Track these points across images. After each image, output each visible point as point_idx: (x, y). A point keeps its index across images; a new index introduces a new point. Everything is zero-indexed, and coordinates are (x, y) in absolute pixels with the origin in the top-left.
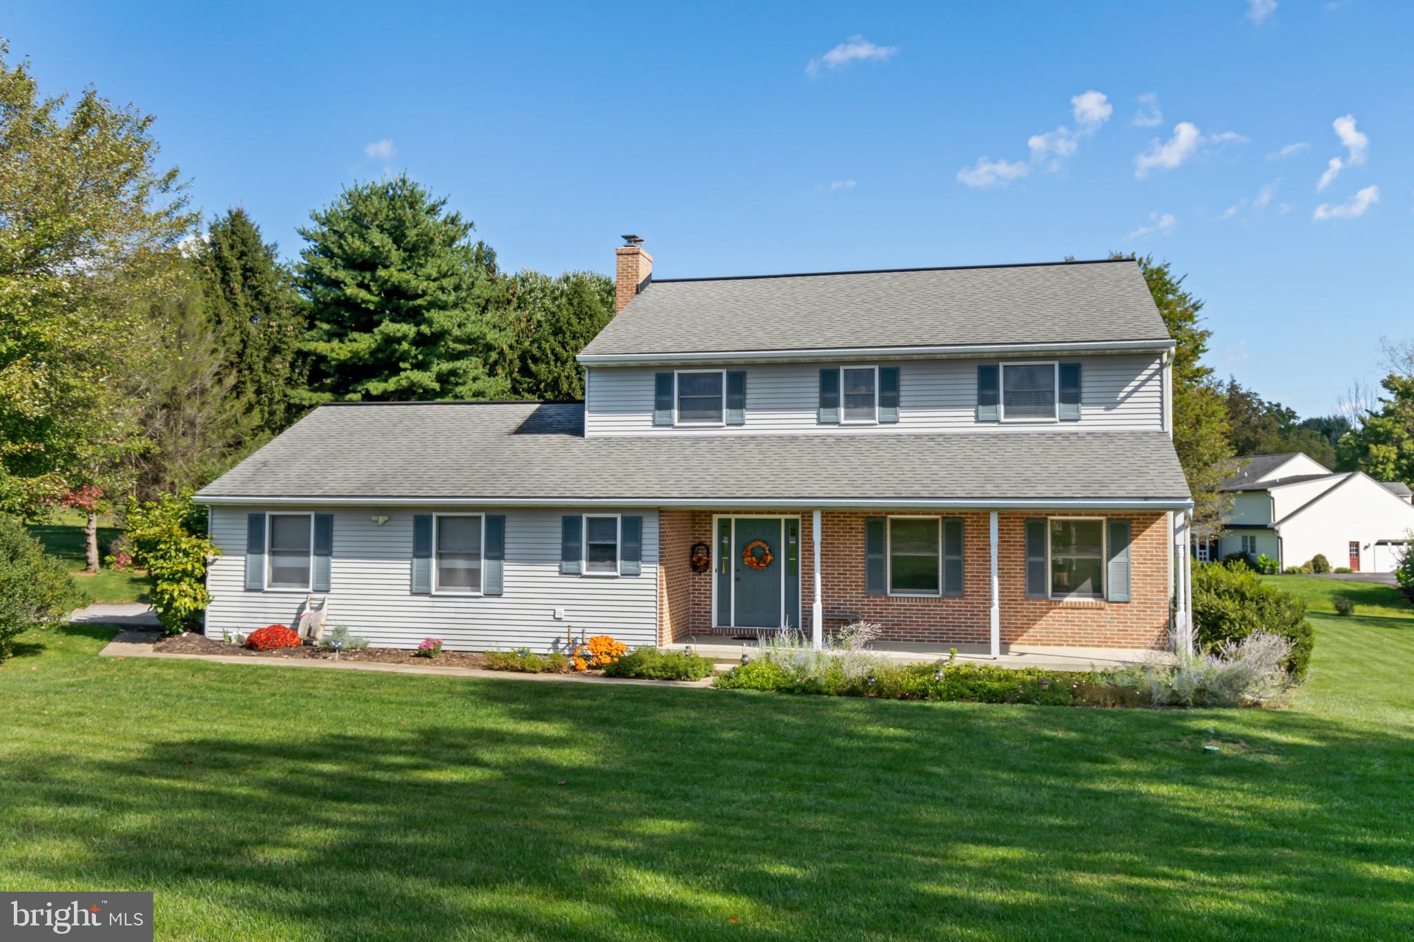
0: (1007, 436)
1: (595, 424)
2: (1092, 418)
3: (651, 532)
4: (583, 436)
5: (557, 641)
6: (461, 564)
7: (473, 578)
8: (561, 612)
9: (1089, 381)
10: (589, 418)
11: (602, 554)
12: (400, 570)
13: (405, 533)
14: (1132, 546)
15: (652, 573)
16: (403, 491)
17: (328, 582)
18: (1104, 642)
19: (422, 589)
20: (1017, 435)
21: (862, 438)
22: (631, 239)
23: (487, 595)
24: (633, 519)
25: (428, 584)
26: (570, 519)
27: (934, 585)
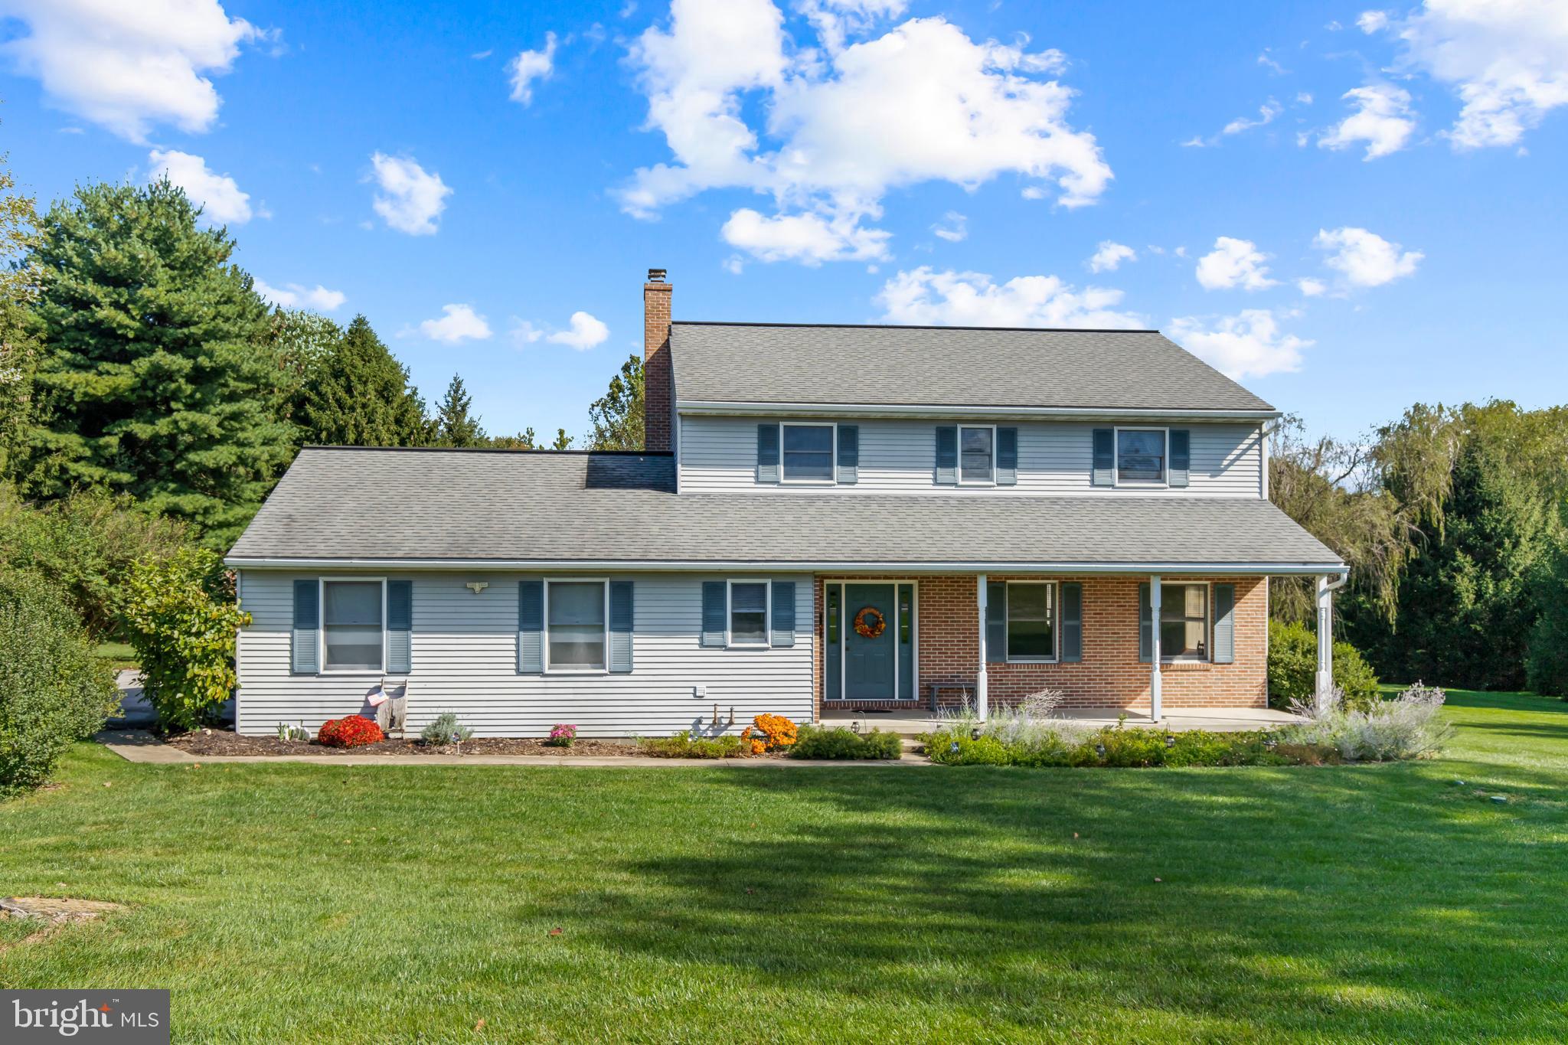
0: (1125, 501)
1: (688, 478)
2: (1198, 485)
3: (805, 603)
5: (699, 721)
6: (580, 638)
7: (596, 655)
8: (702, 690)
9: (1198, 448)
10: (681, 470)
11: (750, 624)
12: (503, 645)
13: (509, 602)
14: (1236, 609)
15: (806, 645)
16: (508, 552)
17: (408, 662)
18: (1210, 702)
19: (534, 667)
20: (1133, 500)
21: (984, 500)
22: (654, 273)
23: (613, 673)
24: (785, 585)
25: (541, 662)
26: (712, 586)
27: (1048, 651)
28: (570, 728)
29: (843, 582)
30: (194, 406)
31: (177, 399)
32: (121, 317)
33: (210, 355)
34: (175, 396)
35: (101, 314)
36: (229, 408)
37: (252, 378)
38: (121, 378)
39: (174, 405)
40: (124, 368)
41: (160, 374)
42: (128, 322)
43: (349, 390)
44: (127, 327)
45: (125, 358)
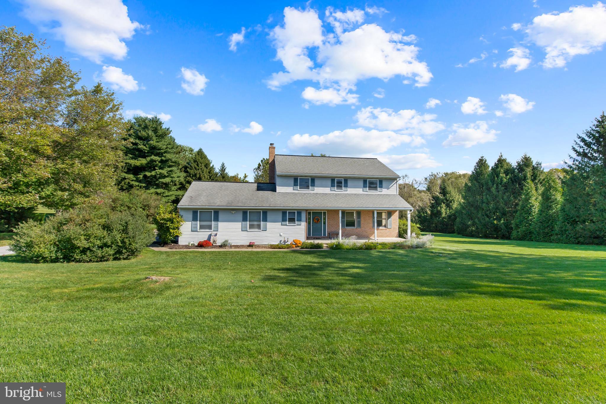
0: (370, 195)
1: (279, 189)
2: (384, 191)
3: (304, 216)
4: (276, 192)
5: (281, 241)
6: (256, 223)
7: (259, 227)
8: (282, 234)
9: (384, 184)
10: (277, 187)
11: (292, 220)
12: (238, 225)
13: (240, 216)
14: (392, 217)
15: (303, 225)
16: (240, 205)
17: (218, 229)
18: (387, 236)
19: (246, 230)
21: (341, 194)
22: (272, 144)
23: (262, 231)
24: (299, 212)
25: (247, 228)
26: (284, 212)
27: (354, 226)
28: (254, 243)
29: (311, 211)
30: (161, 168)
31: (157, 167)
32: (145, 148)
33: (165, 157)
34: (156, 166)
35: (140, 147)
36: (169, 169)
37: (175, 162)
38: (143, 161)
39: (156, 168)
40: (144, 159)
41: (152, 161)
42: (146, 148)
43: (198, 165)
44: (146, 150)
45: (144, 157)
